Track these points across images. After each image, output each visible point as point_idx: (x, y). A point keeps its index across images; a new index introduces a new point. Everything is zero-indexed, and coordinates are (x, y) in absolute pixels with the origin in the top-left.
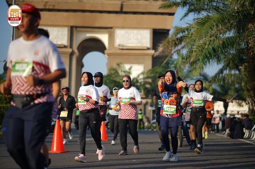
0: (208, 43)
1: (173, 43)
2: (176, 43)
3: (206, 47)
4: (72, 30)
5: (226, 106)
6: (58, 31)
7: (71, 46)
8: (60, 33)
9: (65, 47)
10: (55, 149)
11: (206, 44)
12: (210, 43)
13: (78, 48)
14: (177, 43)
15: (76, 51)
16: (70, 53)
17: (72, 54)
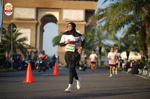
0: (118, 19)
1: (97, 17)
2: (99, 18)
3: (117, 22)
4: (38, 10)
5: (128, 55)
6: (30, 11)
7: (37, 19)
8: (30, 12)
9: (33, 20)
10: (28, 80)
11: (117, 20)
12: (119, 19)
13: (41, 21)
15: (40, 22)
16: (36, 23)
17: (37, 24)
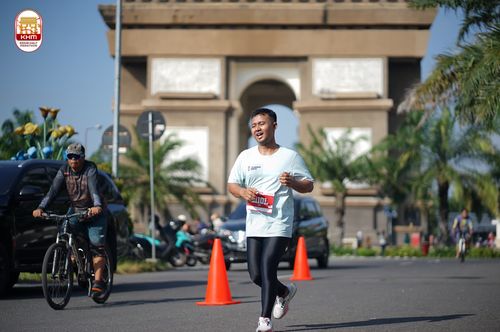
2: (441, 87)
8: (204, 71)
9: (215, 98)
13: (242, 99)
14: (443, 85)
15: (236, 104)
16: (225, 109)
17: (229, 112)
